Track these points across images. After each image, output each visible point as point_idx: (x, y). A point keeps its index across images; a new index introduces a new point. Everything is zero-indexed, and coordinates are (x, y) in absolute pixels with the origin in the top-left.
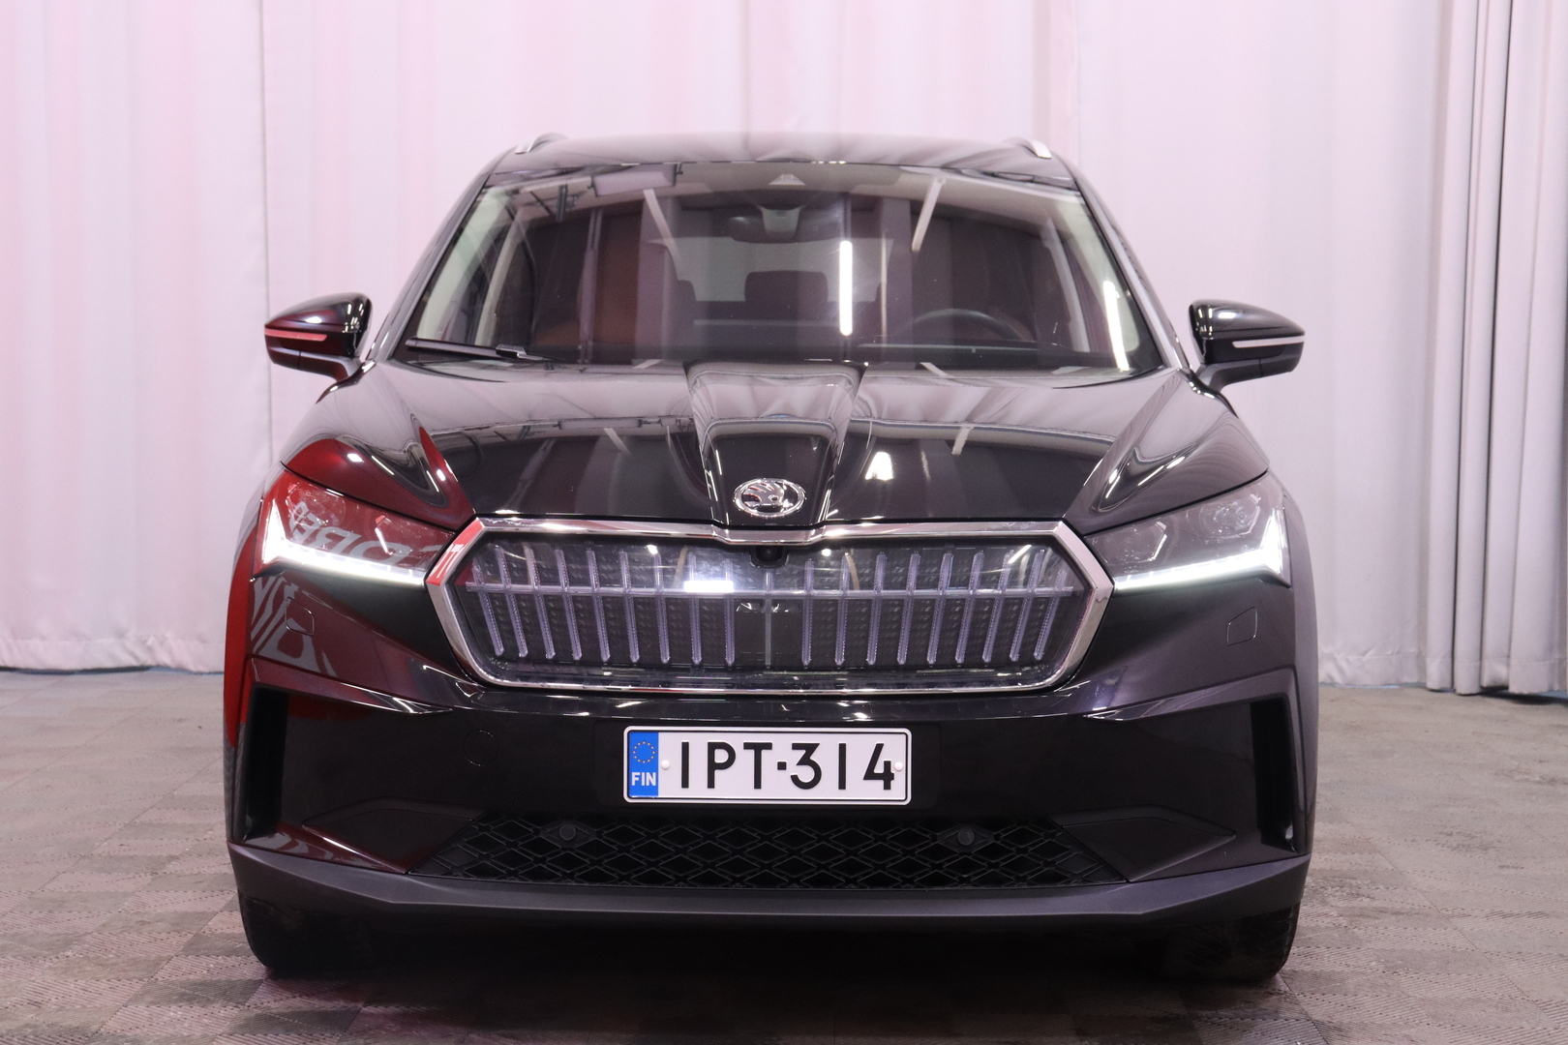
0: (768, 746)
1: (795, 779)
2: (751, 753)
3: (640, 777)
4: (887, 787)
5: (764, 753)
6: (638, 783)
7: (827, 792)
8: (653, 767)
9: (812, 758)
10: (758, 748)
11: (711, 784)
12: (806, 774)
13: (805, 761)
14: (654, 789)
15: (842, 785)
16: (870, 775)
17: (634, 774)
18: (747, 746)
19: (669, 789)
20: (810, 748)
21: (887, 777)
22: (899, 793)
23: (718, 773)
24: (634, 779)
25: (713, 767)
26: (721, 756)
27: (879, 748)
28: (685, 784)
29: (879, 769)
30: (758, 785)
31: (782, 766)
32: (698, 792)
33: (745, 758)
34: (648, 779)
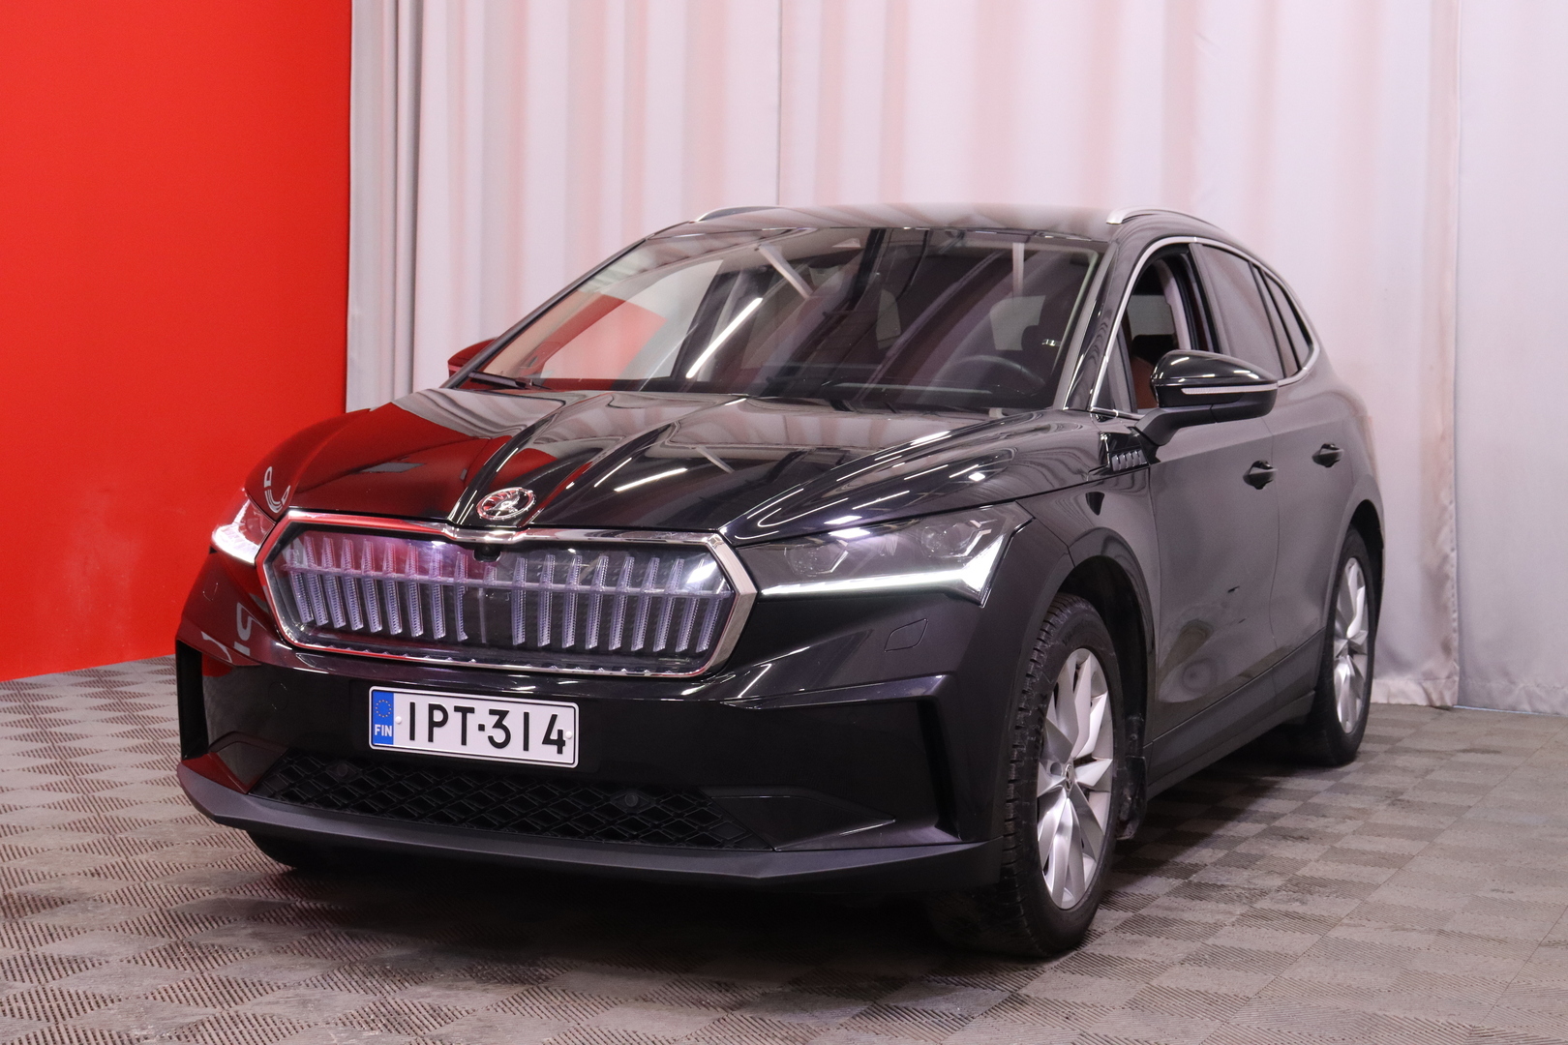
0: (472, 710)
1: (491, 739)
2: (460, 715)
3: (380, 728)
4: (560, 751)
5: (469, 715)
6: (380, 733)
7: (514, 753)
8: (390, 722)
9: (504, 723)
10: (465, 711)
11: (431, 739)
12: (500, 736)
13: (499, 725)
14: (390, 740)
15: (526, 748)
16: (547, 741)
17: (376, 726)
18: (457, 709)
19: (401, 742)
20: (503, 714)
21: (560, 743)
22: (569, 757)
23: (436, 730)
24: (377, 730)
25: (432, 724)
26: (438, 716)
27: (554, 718)
28: (412, 737)
29: (554, 736)
30: (464, 742)
31: (482, 728)
32: (421, 745)
33: (455, 719)
34: (387, 731)
